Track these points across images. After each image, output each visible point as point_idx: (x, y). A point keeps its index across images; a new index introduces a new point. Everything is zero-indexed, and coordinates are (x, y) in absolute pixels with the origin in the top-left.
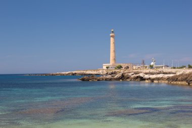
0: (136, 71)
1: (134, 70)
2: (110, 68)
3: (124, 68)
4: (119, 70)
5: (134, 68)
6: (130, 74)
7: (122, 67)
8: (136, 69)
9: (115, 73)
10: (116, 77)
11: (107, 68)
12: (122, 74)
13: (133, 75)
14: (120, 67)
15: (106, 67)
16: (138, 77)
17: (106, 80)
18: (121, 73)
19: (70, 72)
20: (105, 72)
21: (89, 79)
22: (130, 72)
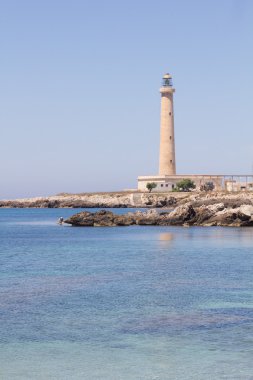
0: (235, 197)
1: (228, 193)
2: (158, 188)
3: (198, 188)
4: (184, 195)
5: (229, 189)
6: (213, 208)
7: (194, 187)
8: (233, 193)
9: (172, 203)
10: (171, 215)
11: (150, 187)
12: (190, 207)
13: (221, 209)
14: (188, 186)
15: (145, 184)
16: (235, 216)
17: (143, 223)
18: (187, 205)
19: (40, 198)
20: (144, 200)
21: (94, 221)
22: (214, 202)
